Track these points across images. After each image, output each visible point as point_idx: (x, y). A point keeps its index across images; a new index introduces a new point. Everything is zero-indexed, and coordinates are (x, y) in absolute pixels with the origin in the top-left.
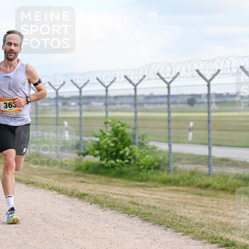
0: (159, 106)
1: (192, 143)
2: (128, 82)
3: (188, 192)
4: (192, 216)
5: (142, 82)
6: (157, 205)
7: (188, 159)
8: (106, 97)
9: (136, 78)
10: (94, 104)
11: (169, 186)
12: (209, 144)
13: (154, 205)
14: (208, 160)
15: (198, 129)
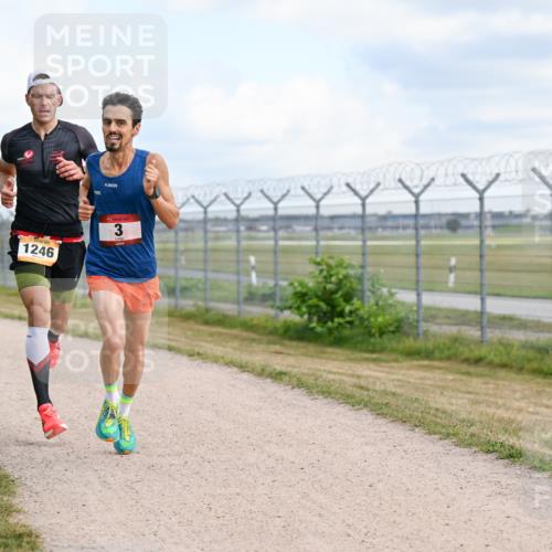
0: (401, 231)
1: (455, 291)
2: (351, 193)
3: (448, 370)
4: (454, 408)
5: (375, 193)
6: (399, 391)
7: (448, 317)
8: (317, 217)
9: (365, 187)
10: (298, 228)
11: (417, 360)
12: (481, 292)
13: (393, 390)
14: (480, 319)
15: (464, 269)
